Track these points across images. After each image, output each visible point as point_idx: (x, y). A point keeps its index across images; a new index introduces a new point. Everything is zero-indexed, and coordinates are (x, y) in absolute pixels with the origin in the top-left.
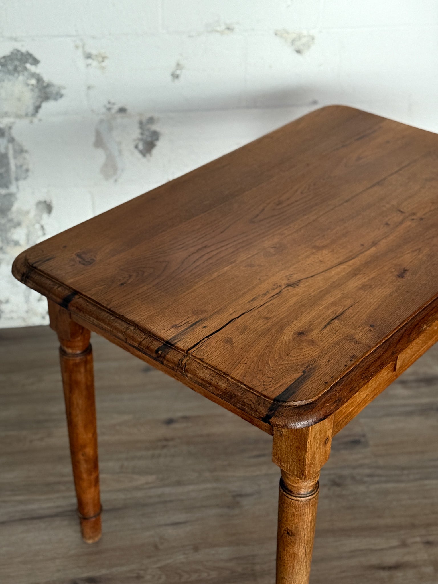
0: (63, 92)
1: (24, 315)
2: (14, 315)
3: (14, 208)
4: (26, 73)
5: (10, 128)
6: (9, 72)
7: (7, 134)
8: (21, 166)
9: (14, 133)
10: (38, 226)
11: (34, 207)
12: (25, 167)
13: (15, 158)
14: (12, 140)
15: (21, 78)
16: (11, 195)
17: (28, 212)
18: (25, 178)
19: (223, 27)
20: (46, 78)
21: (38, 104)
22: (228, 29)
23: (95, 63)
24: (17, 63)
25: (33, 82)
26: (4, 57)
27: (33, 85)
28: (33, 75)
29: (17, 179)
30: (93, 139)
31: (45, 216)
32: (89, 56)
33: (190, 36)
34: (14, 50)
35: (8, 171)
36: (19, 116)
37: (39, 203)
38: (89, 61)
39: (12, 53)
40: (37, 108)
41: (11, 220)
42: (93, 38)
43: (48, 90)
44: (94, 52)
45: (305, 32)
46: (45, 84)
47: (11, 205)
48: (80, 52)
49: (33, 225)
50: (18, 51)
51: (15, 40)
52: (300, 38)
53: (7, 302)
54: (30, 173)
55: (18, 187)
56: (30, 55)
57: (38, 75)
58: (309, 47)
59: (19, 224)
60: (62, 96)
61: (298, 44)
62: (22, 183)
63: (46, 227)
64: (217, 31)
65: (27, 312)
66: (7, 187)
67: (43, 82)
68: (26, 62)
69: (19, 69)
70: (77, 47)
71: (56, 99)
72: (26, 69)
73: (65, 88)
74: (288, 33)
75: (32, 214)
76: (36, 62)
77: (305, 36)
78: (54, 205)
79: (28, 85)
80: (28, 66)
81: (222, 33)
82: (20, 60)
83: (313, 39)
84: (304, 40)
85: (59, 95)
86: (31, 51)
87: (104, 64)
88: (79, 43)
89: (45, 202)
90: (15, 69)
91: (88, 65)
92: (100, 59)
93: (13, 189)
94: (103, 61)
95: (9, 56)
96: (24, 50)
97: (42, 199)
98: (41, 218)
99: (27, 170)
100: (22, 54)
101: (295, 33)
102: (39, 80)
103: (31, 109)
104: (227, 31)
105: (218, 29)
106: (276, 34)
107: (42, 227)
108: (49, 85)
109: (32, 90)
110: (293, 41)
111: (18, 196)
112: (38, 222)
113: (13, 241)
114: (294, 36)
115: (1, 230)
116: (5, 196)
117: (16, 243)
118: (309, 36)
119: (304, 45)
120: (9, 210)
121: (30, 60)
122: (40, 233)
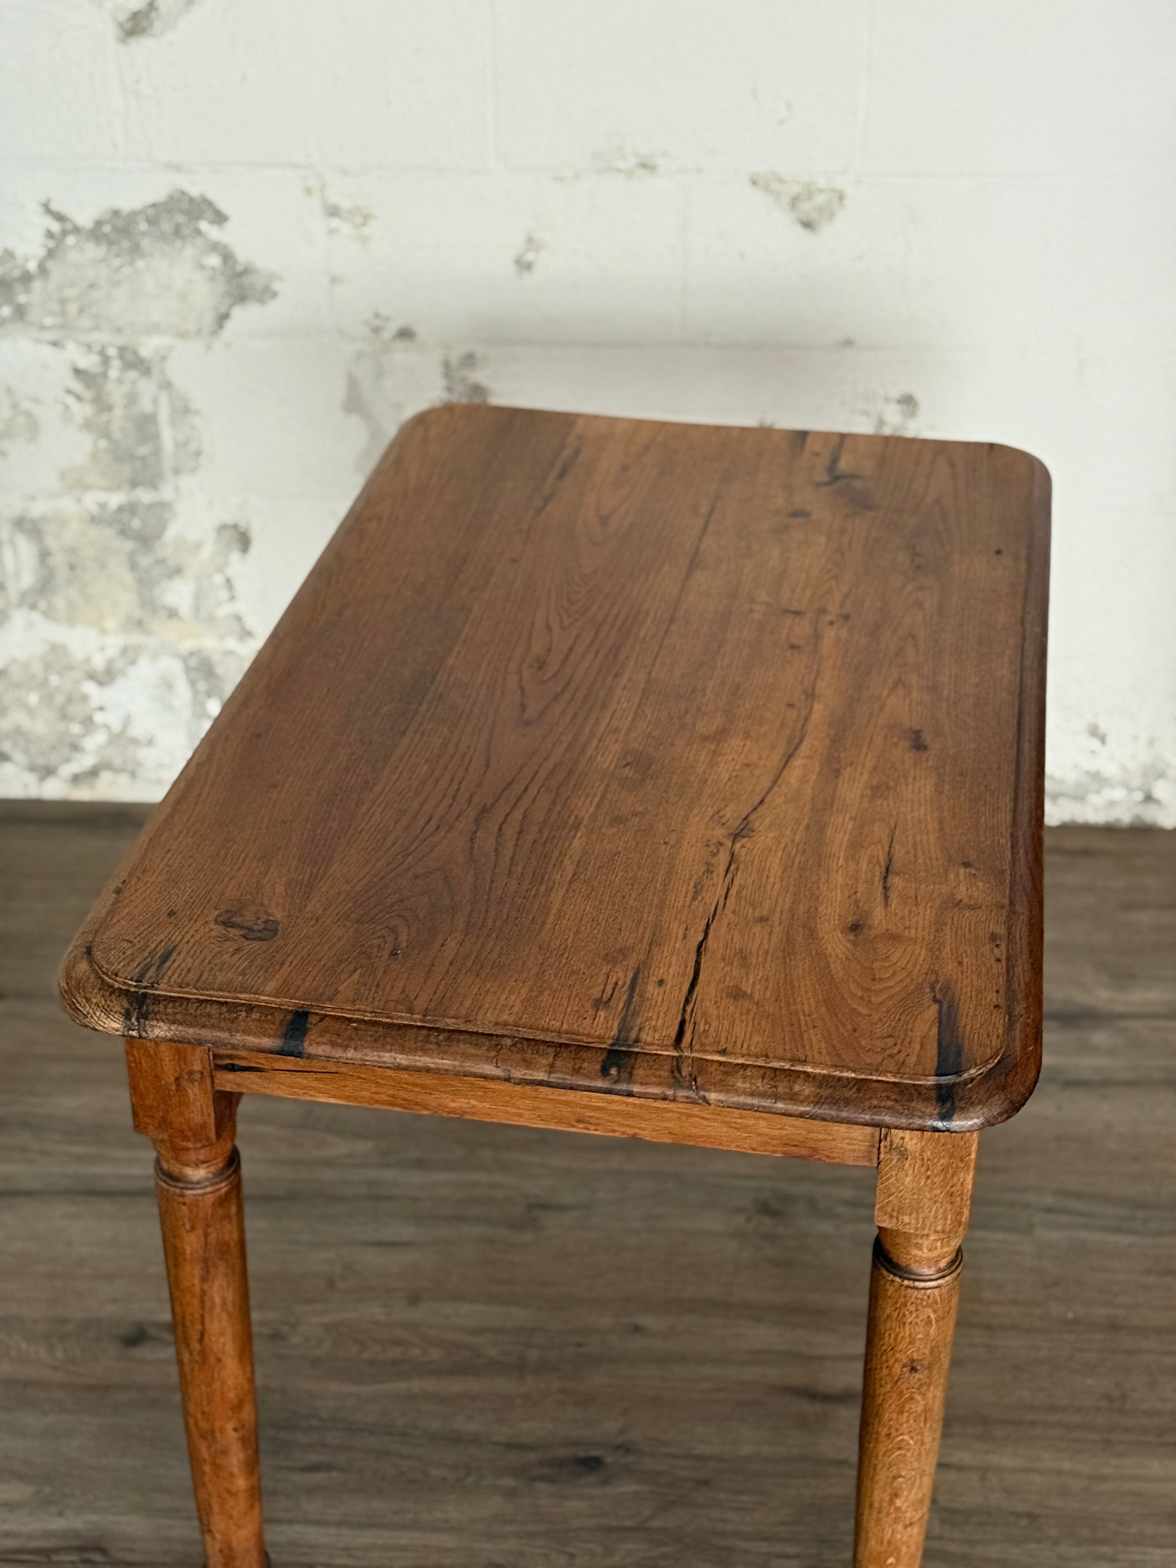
0: (277, 286)
3: (171, 534)
4: (199, 241)
5: (164, 358)
6: (163, 237)
7: (156, 371)
8: (185, 444)
9: (174, 370)
10: (218, 579)
11: (211, 536)
12: (192, 447)
13: (173, 424)
14: (167, 385)
15: (189, 251)
16: (163, 506)
17: (198, 546)
18: (194, 470)
19: (632, 161)
20: (243, 255)
21: (223, 309)
22: (644, 166)
23: (346, 228)
24: (181, 219)
25: (214, 261)
26: (154, 205)
27: (213, 268)
28: (214, 247)
29: (177, 471)
30: (339, 393)
31: (235, 557)
32: (333, 212)
33: (559, 179)
34: (177, 190)
35: (157, 452)
36: (182, 335)
37: (222, 528)
38: (335, 222)
39: (171, 198)
40: (222, 318)
41: (162, 562)
42: (345, 172)
43: (246, 281)
44: (345, 204)
45: (822, 183)
46: (239, 268)
47: (163, 527)
48: (314, 203)
49: (210, 576)
50: (183, 193)
51: (175, 167)
53: (150, 742)
54: (203, 460)
55: (177, 490)
56: (209, 204)
57: (225, 247)
58: (832, 215)
59: (177, 571)
60: (274, 295)
61: (806, 206)
62: (185, 481)
63: (238, 583)
64: (619, 170)
66: (155, 487)
67: (236, 262)
68: (199, 217)
69: (185, 231)
70: (308, 191)
71: (261, 301)
72: (198, 232)
73: (280, 278)
74: (781, 180)
75: (208, 550)
76: (220, 218)
77: (821, 191)
78: (255, 533)
79: (202, 267)
80: (204, 226)
81: (629, 174)
82: (188, 213)
83: (841, 197)
84: (820, 199)
85: (267, 294)
86: (211, 196)
87: (366, 230)
88: (314, 183)
89: (235, 526)
90: (177, 231)
91: (332, 231)
92: (359, 219)
93: (166, 493)
94: (364, 224)
95: (164, 204)
96: (195, 192)
97: (229, 520)
98: (227, 562)
99: (198, 454)
100: (192, 200)
101: (798, 182)
102: (227, 257)
103: (209, 320)
104: (640, 172)
105: (621, 164)
106: (754, 183)
107: (228, 581)
108: (247, 271)
109: (212, 279)
110: (794, 202)
111: (177, 507)
112: (220, 570)
113: (165, 608)
114: (796, 189)
115: (140, 581)
116: (151, 506)
117: (173, 614)
118: (833, 190)
119: (820, 209)
120: (159, 536)
121: (209, 214)
122: (224, 594)
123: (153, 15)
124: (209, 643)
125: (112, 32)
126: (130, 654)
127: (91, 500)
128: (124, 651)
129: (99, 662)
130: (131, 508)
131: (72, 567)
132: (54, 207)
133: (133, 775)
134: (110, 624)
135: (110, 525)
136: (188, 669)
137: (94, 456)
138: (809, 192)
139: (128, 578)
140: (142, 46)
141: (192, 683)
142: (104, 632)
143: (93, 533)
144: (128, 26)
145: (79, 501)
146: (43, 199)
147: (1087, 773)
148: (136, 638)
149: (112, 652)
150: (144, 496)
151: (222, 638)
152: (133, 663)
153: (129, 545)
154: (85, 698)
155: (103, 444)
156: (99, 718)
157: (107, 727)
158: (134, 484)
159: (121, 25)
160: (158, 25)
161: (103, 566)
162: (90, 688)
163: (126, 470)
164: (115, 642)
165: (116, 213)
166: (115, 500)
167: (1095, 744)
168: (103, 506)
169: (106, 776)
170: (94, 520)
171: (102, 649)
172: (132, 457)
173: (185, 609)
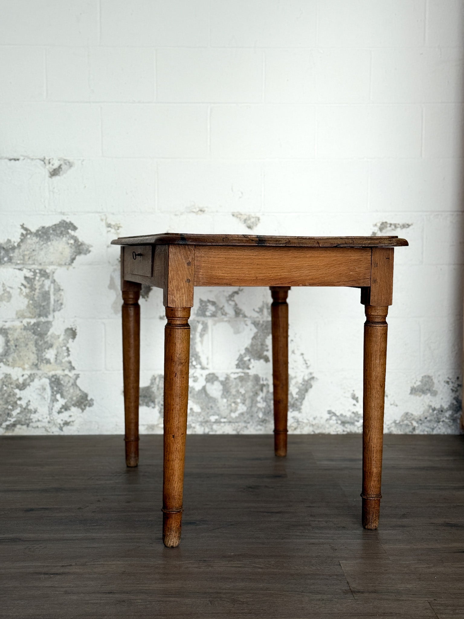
0: (91, 249)
1: (47, 425)
2: (39, 424)
3: (49, 333)
4: (68, 236)
5: (54, 273)
6: (57, 235)
7: (51, 277)
8: (58, 301)
9: (56, 277)
10: (64, 348)
11: (63, 333)
12: (60, 302)
13: (54, 294)
14: (54, 282)
15: (64, 239)
16: (48, 323)
17: (59, 337)
18: (59, 310)
19: (198, 209)
20: (81, 239)
21: (74, 256)
22: (201, 211)
23: (113, 230)
24: (63, 229)
25: (72, 241)
26: (55, 225)
27: (71, 244)
28: (73, 237)
29: (54, 311)
30: (108, 282)
31: (70, 340)
32: (109, 226)
33: (176, 215)
34: (62, 220)
35: (48, 304)
36: (60, 265)
37: (67, 330)
38: (109, 229)
39: (60, 223)
40: (73, 260)
41: (46, 342)
42: (113, 214)
43: (81, 247)
44: (113, 223)
45: (253, 215)
46: (79, 243)
47: (48, 330)
48: (104, 223)
49: (62, 347)
50: (64, 221)
51: (63, 214)
52: (250, 219)
53: (35, 412)
54: (63, 306)
55: (54, 317)
56: (72, 224)
57: (76, 237)
58: (256, 225)
59: (51, 346)
60: (90, 252)
61: (249, 222)
62: (57, 313)
63: (70, 349)
64: (193, 212)
65: (49, 422)
66: (47, 317)
67: (79, 242)
68: (68, 228)
69: (64, 233)
70: (102, 220)
71: (85, 254)
72: (68, 233)
73: (92, 246)
74: (241, 215)
75: (62, 337)
76: (75, 228)
77: (253, 218)
78: (78, 332)
79: (68, 244)
80: (70, 231)
81: (197, 213)
82: (65, 227)
83: (259, 219)
84: (253, 220)
85: (88, 251)
86: (73, 222)
87: (118, 231)
88: (104, 217)
89: (72, 329)
90: (61, 233)
91: (108, 232)
92: (117, 228)
93: (50, 318)
94: (118, 229)
95: (58, 224)
96: (68, 221)
97: (70, 326)
98: (68, 342)
99: (62, 304)
100: (67, 223)
101: (246, 215)
102: (76, 240)
103: (69, 259)
104: (200, 212)
105: (194, 210)
106: (233, 215)
107: (68, 349)
108: (82, 244)
109: (71, 247)
110: (245, 221)
111: (53, 323)
112: (65, 345)
113: (46, 359)
114: (245, 217)
115: (38, 350)
116: (44, 323)
117: (48, 362)
118: (256, 217)
119: (253, 223)
120: (46, 334)
121: (71, 227)
122: (66, 354)
123: (60, 170)
124: (59, 372)
125: (48, 174)
126: (32, 377)
127: (25, 321)
128: (30, 376)
129: (21, 381)
130: (37, 324)
131: (16, 346)
132: (25, 226)
133: (28, 425)
134: (26, 366)
135: (30, 331)
136: (51, 383)
137: (28, 306)
138: (249, 218)
139: (34, 349)
140: (56, 179)
141: (52, 388)
142: (24, 369)
143: (24, 333)
144: (52, 173)
145: (22, 322)
146: (22, 224)
147: (353, 413)
148: (35, 371)
149: (26, 377)
150: (43, 319)
151: (64, 370)
152: (33, 381)
153: (36, 337)
154: (15, 395)
155: (31, 302)
156: (19, 402)
157: (21, 406)
158: (40, 316)
159: (50, 173)
160: (61, 173)
161: (27, 345)
162: (17, 391)
163: (38, 311)
164: (28, 372)
165: (43, 227)
166: (33, 321)
167: (354, 402)
168: (29, 323)
169: (18, 426)
170: (25, 328)
171: (23, 376)
172: (41, 306)
173: (52, 360)
